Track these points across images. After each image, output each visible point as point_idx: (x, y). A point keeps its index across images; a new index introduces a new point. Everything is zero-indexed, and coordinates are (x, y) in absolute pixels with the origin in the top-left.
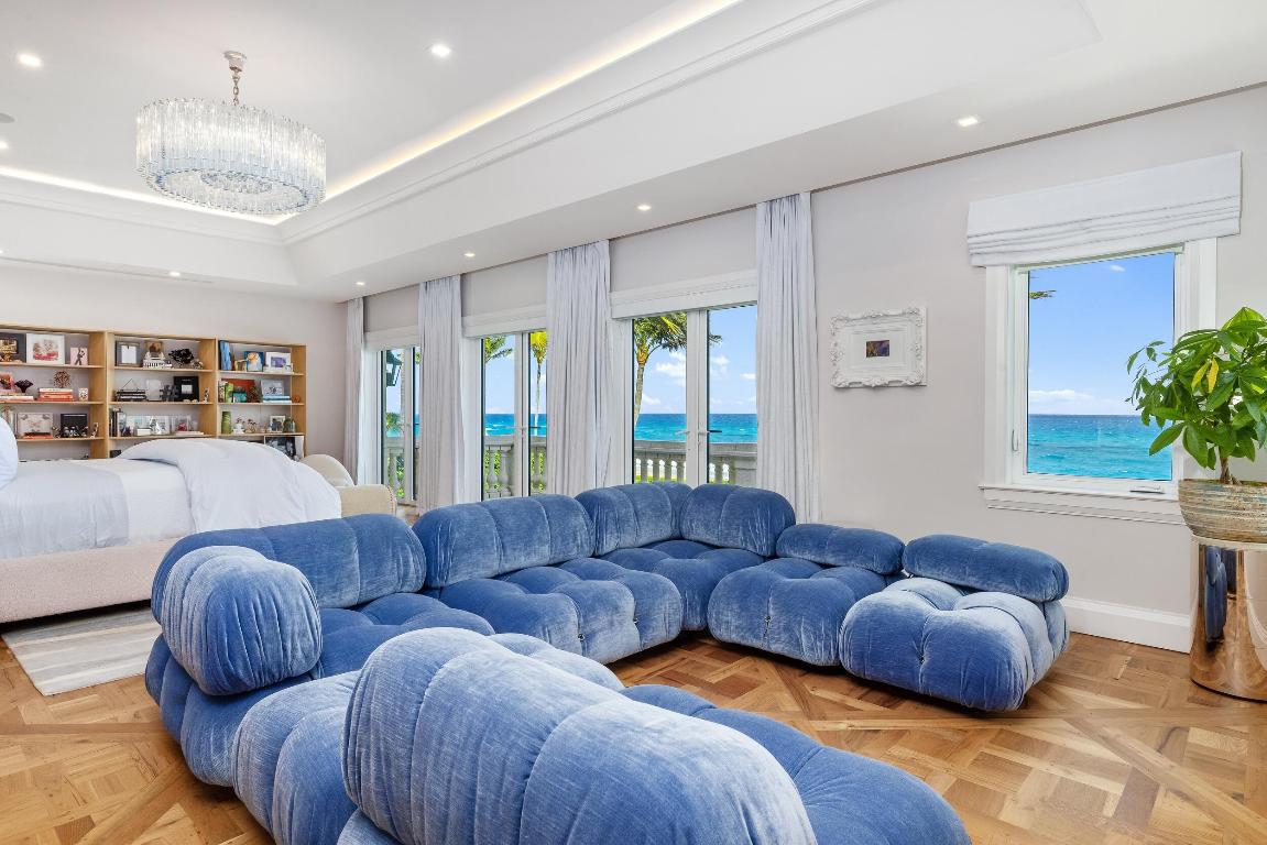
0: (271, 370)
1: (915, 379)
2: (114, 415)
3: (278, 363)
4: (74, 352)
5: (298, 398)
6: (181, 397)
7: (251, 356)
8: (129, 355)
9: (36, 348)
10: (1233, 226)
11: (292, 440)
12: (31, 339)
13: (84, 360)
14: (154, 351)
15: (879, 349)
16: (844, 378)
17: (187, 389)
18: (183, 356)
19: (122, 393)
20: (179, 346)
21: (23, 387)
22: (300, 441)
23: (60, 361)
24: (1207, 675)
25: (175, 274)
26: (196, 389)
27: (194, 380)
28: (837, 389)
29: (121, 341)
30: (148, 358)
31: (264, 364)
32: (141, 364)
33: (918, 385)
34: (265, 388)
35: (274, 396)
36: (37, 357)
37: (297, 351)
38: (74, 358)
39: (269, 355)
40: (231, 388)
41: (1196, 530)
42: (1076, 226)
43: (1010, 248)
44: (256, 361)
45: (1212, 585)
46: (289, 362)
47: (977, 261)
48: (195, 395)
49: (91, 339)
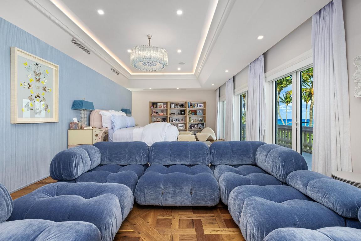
0: (199, 107)
2: (169, 118)
3: (201, 106)
4: (164, 106)
5: (204, 114)
6: (181, 114)
7: (195, 105)
8: (173, 106)
9: (159, 106)
11: (203, 124)
12: (158, 104)
13: (166, 107)
14: (177, 105)
17: (183, 113)
18: (182, 106)
19: (171, 114)
20: (181, 103)
21: (157, 113)
22: (205, 124)
23: (162, 108)
25: (178, 89)
26: (184, 112)
27: (184, 111)
29: (171, 103)
30: (176, 107)
31: (198, 106)
32: (174, 108)
34: (198, 111)
35: (200, 114)
36: (159, 107)
37: (204, 103)
38: (164, 107)
39: (199, 104)
40: (190, 112)
44: (196, 106)
46: (203, 106)
48: (184, 114)
49: (166, 103)
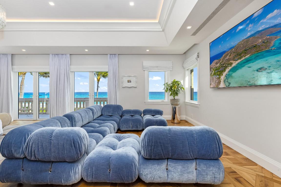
1: (135, 86)
10: (172, 70)
15: (129, 81)
16: (124, 86)
24: (173, 122)
28: (123, 87)
33: (136, 87)
41: (172, 105)
42: (156, 67)
43: (148, 68)
45: (174, 111)
47: (144, 70)
